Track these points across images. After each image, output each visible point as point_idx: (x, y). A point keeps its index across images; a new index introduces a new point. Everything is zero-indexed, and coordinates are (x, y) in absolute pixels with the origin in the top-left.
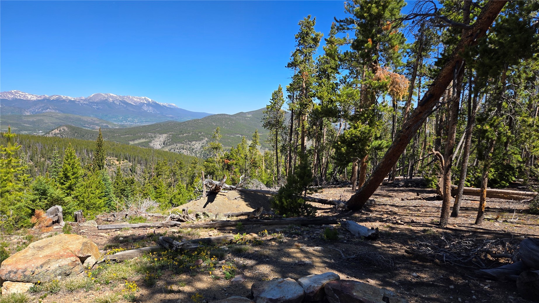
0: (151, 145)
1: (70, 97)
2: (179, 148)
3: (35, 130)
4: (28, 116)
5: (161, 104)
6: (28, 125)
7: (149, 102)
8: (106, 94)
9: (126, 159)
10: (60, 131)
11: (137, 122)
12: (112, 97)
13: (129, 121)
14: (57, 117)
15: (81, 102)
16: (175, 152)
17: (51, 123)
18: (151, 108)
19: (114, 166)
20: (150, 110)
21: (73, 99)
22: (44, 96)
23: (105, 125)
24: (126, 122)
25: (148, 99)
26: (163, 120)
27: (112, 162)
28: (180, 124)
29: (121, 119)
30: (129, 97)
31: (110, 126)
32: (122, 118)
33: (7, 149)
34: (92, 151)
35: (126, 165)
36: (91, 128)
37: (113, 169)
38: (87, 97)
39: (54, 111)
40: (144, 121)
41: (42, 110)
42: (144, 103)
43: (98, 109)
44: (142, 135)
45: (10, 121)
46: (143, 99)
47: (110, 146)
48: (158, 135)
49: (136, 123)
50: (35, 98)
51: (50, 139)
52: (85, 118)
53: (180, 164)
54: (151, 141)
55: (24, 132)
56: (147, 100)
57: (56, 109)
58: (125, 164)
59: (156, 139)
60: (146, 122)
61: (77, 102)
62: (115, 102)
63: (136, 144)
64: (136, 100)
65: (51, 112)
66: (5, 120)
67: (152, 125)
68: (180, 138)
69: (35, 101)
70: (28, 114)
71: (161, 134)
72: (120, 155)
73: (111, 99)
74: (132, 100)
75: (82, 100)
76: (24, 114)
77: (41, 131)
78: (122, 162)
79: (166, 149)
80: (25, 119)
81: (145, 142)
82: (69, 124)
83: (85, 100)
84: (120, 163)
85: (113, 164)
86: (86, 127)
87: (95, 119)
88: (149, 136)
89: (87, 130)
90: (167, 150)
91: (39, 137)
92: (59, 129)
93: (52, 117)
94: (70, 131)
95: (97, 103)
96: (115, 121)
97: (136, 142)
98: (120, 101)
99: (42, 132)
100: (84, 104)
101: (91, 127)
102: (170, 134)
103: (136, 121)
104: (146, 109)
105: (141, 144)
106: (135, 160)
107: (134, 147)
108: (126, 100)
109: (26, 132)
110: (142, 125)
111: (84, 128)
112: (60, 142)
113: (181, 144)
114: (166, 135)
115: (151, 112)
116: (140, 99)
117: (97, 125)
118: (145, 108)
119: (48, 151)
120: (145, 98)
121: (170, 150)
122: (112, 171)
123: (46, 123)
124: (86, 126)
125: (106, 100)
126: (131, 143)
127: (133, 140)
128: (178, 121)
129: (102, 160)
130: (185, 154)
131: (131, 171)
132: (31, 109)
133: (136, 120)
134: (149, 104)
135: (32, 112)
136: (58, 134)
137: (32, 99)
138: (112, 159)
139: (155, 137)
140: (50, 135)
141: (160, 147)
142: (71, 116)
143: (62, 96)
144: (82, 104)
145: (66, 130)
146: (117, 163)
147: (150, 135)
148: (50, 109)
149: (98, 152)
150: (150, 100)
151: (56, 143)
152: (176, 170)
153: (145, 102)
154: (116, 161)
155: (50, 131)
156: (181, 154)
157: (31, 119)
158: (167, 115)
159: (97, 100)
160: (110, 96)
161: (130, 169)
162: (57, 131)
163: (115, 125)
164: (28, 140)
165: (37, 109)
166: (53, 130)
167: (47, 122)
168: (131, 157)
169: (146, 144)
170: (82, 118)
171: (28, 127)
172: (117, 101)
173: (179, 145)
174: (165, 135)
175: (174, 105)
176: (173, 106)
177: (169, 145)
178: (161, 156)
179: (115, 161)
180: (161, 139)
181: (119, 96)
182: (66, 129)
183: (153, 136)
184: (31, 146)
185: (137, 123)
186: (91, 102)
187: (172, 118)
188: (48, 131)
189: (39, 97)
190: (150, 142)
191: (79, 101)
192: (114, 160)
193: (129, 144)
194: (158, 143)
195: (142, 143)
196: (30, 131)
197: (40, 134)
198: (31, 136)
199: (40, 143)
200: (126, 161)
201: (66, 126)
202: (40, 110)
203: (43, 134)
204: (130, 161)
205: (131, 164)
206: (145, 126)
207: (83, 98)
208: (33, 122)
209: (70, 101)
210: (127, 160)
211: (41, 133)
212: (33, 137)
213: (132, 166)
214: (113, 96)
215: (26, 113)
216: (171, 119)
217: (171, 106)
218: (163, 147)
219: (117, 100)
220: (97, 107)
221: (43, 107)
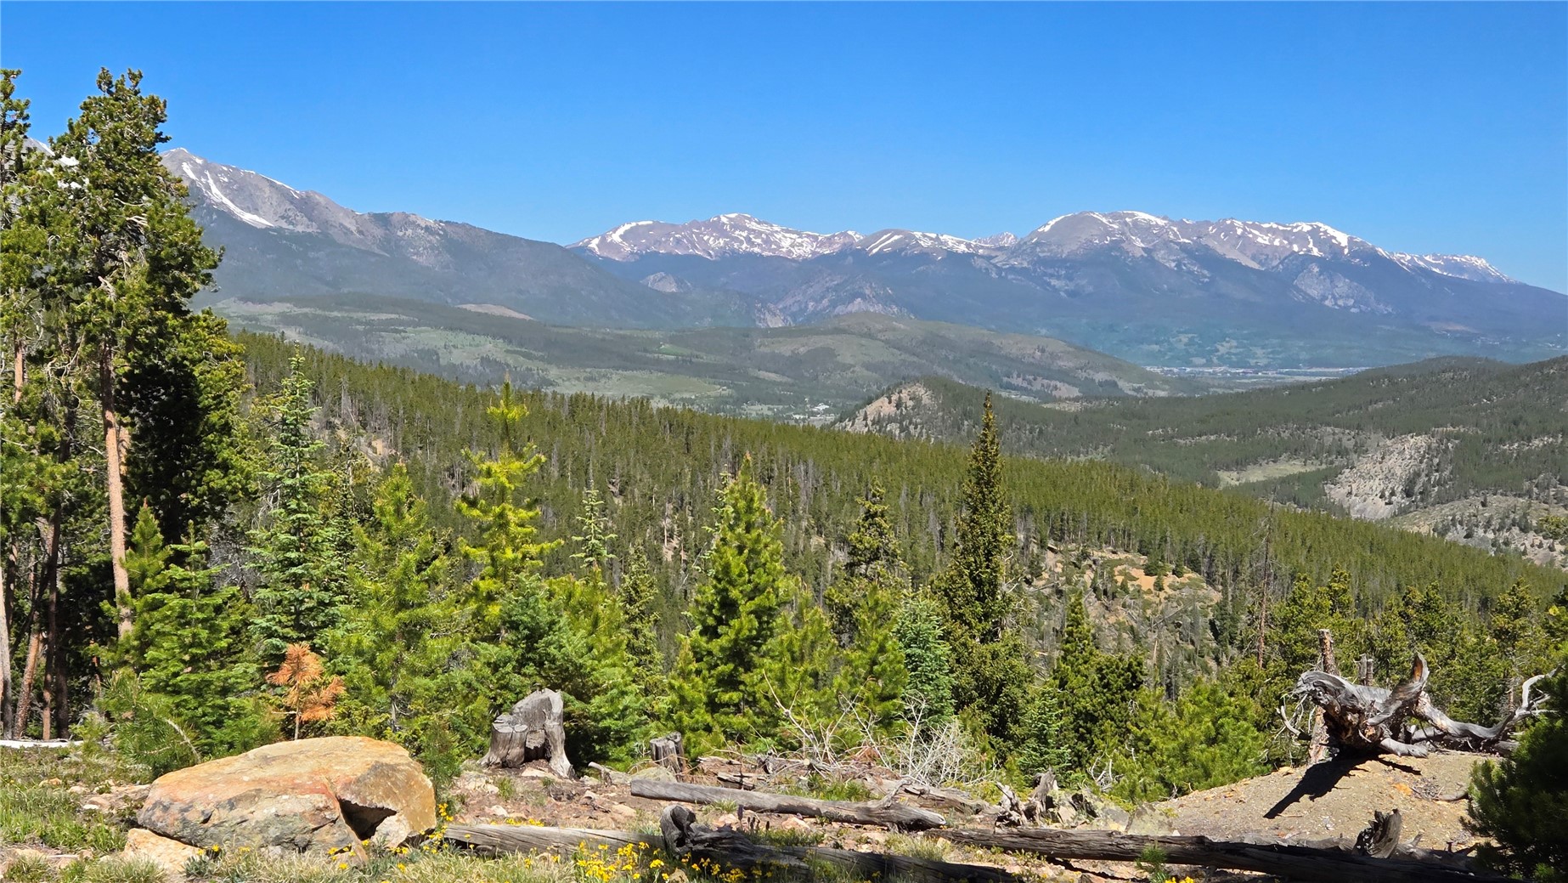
0: (1336, 493)
1: (949, 240)
2: (1495, 523)
3: (797, 402)
4: (776, 333)
5: (1405, 258)
6: (773, 376)
7: (1336, 250)
8: (1115, 217)
9: (1195, 566)
10: (898, 406)
11: (1263, 362)
12: (1144, 230)
13: (1223, 360)
14: (889, 335)
15: (1000, 259)
16: (1471, 543)
17: (868, 367)
18: (1342, 285)
19: (1127, 598)
20: (1341, 294)
21: (962, 248)
22: (845, 235)
23: (1100, 376)
24: (1209, 364)
25: (1331, 231)
26: (1412, 353)
27: (1120, 579)
28: (1512, 377)
29: (1181, 346)
30: (1233, 227)
31: (1126, 387)
32: (1191, 342)
33: (495, 467)
34: (1030, 510)
35: (1192, 600)
36: (1036, 394)
37: (1123, 616)
38: (1024, 234)
39: (878, 308)
40: (1304, 356)
41: (834, 304)
42: (1309, 258)
43: (1072, 294)
44: (1285, 435)
45: (706, 358)
46: (1301, 238)
47: (1114, 491)
48: (1374, 438)
49: (1257, 369)
50: (805, 249)
51: (856, 440)
52: (1012, 345)
53: (1426, 607)
54: (1338, 472)
55: (758, 407)
56: (1325, 242)
57: (887, 301)
58: (1186, 592)
59: (1365, 465)
60: (1312, 363)
61: (979, 263)
62: (1160, 255)
63: (1252, 487)
64: (1263, 240)
65: (867, 312)
66: (687, 352)
67: (1345, 382)
68: (1505, 458)
69: (805, 260)
70: (776, 323)
71: (1391, 433)
72: (1164, 539)
73: (1139, 243)
74: (1246, 242)
75: (1001, 249)
76: (761, 325)
77: (822, 407)
78: (1169, 579)
79: (1422, 525)
80: (763, 348)
81: (1300, 477)
82: (941, 371)
83: (1015, 251)
84: (1159, 587)
85: (1124, 587)
86: (1016, 388)
87: (1056, 346)
88: (1328, 440)
89: (1018, 404)
90: (1424, 530)
91: (809, 431)
92: (895, 397)
93: (870, 336)
94: (942, 408)
95: (1071, 266)
96: (1154, 358)
97: (1255, 475)
98: (1183, 248)
99: (826, 412)
100: (1012, 269)
101: (1037, 386)
102: (1449, 437)
103: (1260, 356)
104: (1314, 293)
105: (1283, 488)
106: (1237, 572)
107: (1242, 503)
108: (1213, 244)
109: (764, 410)
110: (1289, 380)
111: (1004, 394)
112: (892, 458)
113: (1511, 500)
114: (1421, 441)
115: (1347, 308)
116: (1285, 235)
117: (1066, 376)
118: (1313, 286)
119: (841, 502)
120: (1315, 232)
121: (1446, 530)
122: (1120, 627)
123: (846, 367)
124: (1018, 381)
125: (1116, 245)
126: (1229, 478)
127: (1240, 464)
128: (1499, 358)
129: (988, 555)
130: (1537, 557)
131: (1216, 634)
132: (789, 301)
133: (1259, 352)
134: (1334, 263)
135: (794, 316)
136: (891, 420)
137: (796, 252)
138: (1120, 562)
139: (1360, 449)
140: (859, 427)
141: (1378, 510)
142: (950, 331)
143: (918, 234)
144: (999, 270)
145: (926, 400)
146: (1148, 582)
147: (1329, 434)
148: (864, 297)
149: (975, 511)
150: (1342, 239)
151: (875, 466)
152: (1391, 639)
153: (1315, 252)
154: (1139, 573)
155: (858, 408)
156: (1504, 558)
157: (785, 348)
158: (1434, 326)
159: (1069, 248)
160: (1135, 223)
161: (1212, 623)
162: (884, 407)
163: (1150, 379)
164: (764, 449)
165: (812, 299)
166: (870, 402)
167: (849, 360)
168: (1219, 559)
169: (1307, 490)
170: (996, 342)
171: (774, 383)
172: (1170, 252)
173: (1498, 503)
174: (1417, 442)
175: (1481, 263)
176: (1474, 269)
177: (1441, 501)
178: (1382, 561)
179: (1135, 572)
180: (1392, 461)
181: (1181, 224)
182: (926, 397)
183: (1350, 444)
184: (776, 473)
185: (1266, 367)
186: (1045, 262)
187: (1465, 339)
188: (851, 404)
189: (822, 244)
190: (1332, 476)
191: (989, 258)
192: (1133, 564)
193: (1215, 484)
194: (1376, 485)
195: (1286, 481)
196: (780, 402)
197: (817, 422)
198: (779, 429)
199: (811, 464)
200: (1189, 575)
201: (928, 384)
202: (825, 302)
203: (831, 418)
204: (1211, 581)
205: (1216, 597)
206: (1305, 387)
207: (1009, 240)
208: (795, 362)
209: (952, 255)
210: (1196, 569)
211: (821, 415)
212: (786, 431)
213: (1221, 606)
214: (1149, 227)
215: (768, 317)
216: (1459, 350)
217: (1460, 267)
218: (1403, 511)
219: (1167, 243)
220: (1071, 286)
221: (836, 289)
